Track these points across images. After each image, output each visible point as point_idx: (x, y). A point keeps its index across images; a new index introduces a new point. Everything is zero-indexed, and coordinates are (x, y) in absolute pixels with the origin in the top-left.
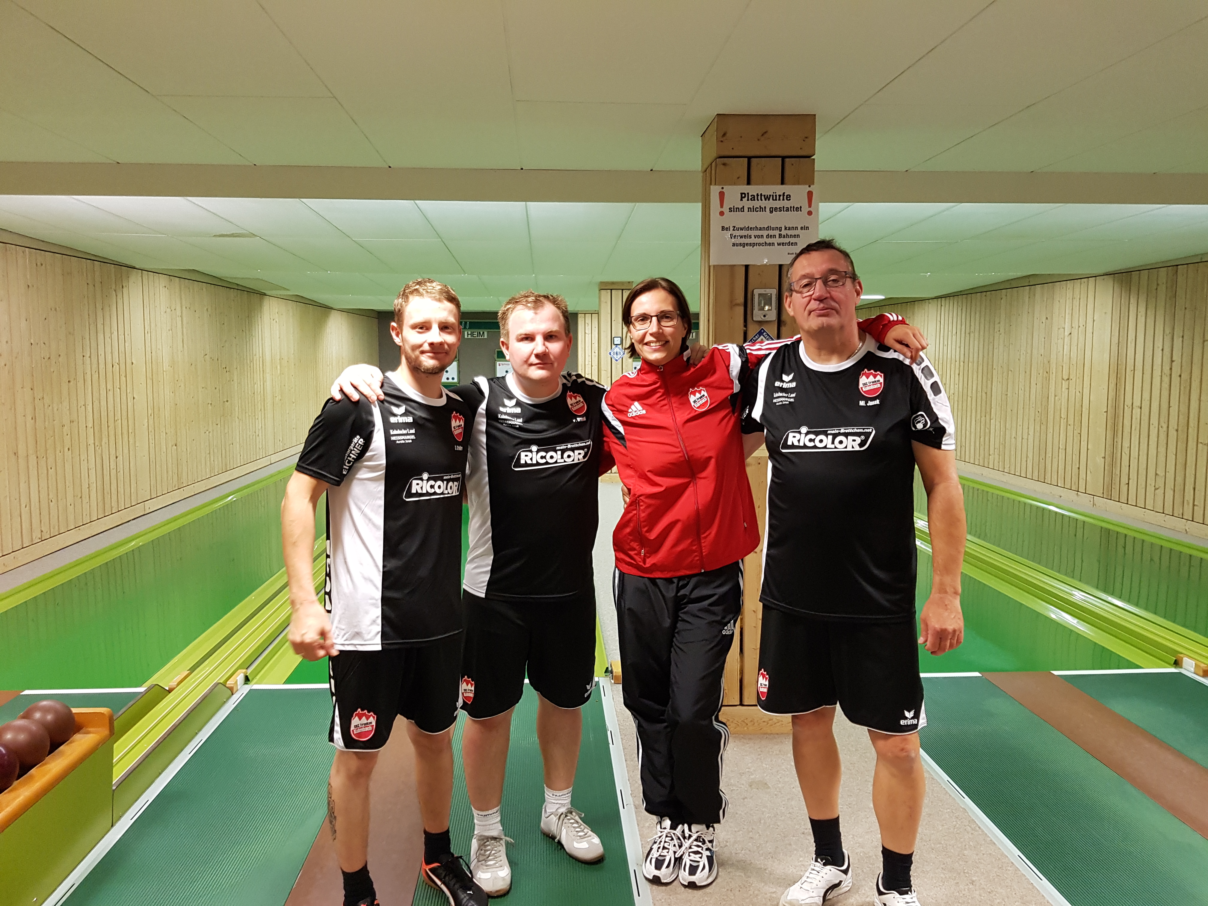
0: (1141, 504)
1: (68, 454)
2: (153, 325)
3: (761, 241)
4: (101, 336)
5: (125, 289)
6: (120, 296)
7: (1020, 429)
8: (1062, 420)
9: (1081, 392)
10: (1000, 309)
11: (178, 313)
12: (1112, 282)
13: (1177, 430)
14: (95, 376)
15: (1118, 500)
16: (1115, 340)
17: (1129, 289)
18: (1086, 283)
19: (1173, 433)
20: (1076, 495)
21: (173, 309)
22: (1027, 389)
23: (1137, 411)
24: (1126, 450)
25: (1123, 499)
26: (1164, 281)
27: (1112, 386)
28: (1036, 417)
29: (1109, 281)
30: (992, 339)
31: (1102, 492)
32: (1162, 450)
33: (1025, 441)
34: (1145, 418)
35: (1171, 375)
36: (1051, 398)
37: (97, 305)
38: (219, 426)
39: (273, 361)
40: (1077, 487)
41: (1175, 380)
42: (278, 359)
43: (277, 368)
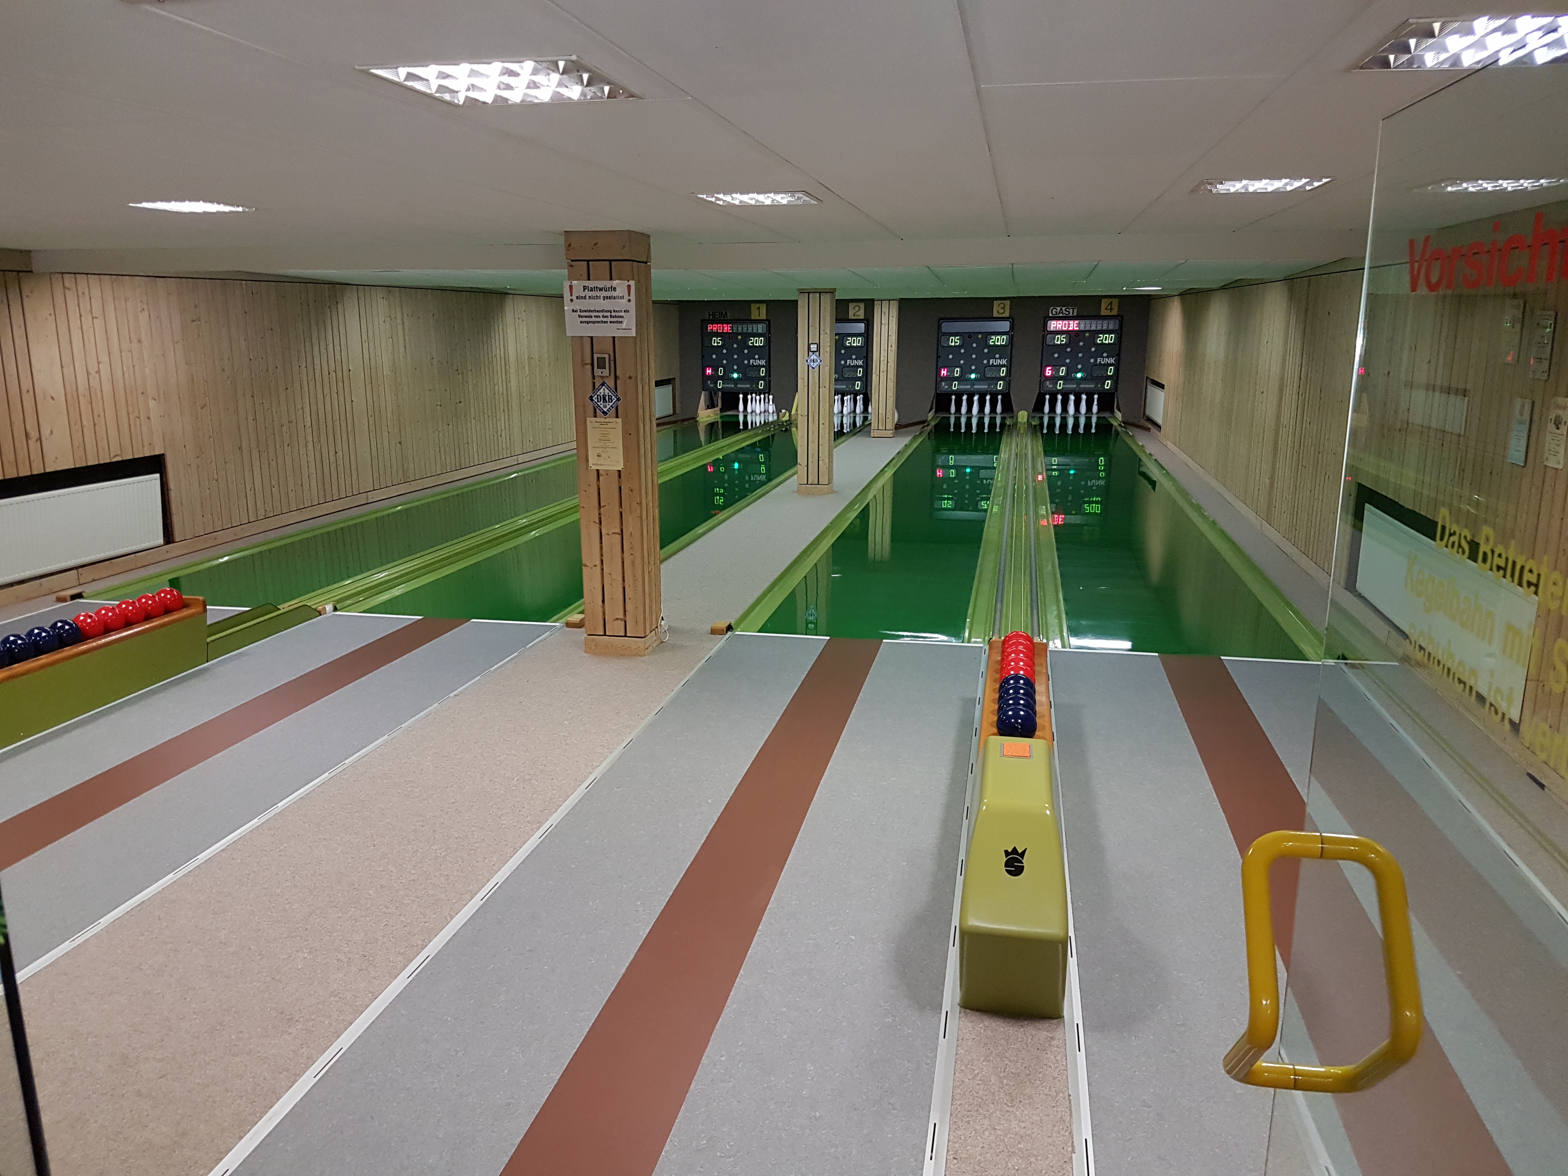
1: (287, 450)
2: (371, 335)
3: (598, 320)
4: (316, 348)
5: (339, 306)
6: (334, 311)
11: (399, 321)
14: (312, 383)
15: (1270, 523)
16: (1282, 352)
17: (1292, 298)
21: (392, 318)
26: (1305, 292)
35: (1299, 393)
37: (312, 322)
38: (451, 426)
39: (519, 361)
42: (526, 357)
43: (524, 368)
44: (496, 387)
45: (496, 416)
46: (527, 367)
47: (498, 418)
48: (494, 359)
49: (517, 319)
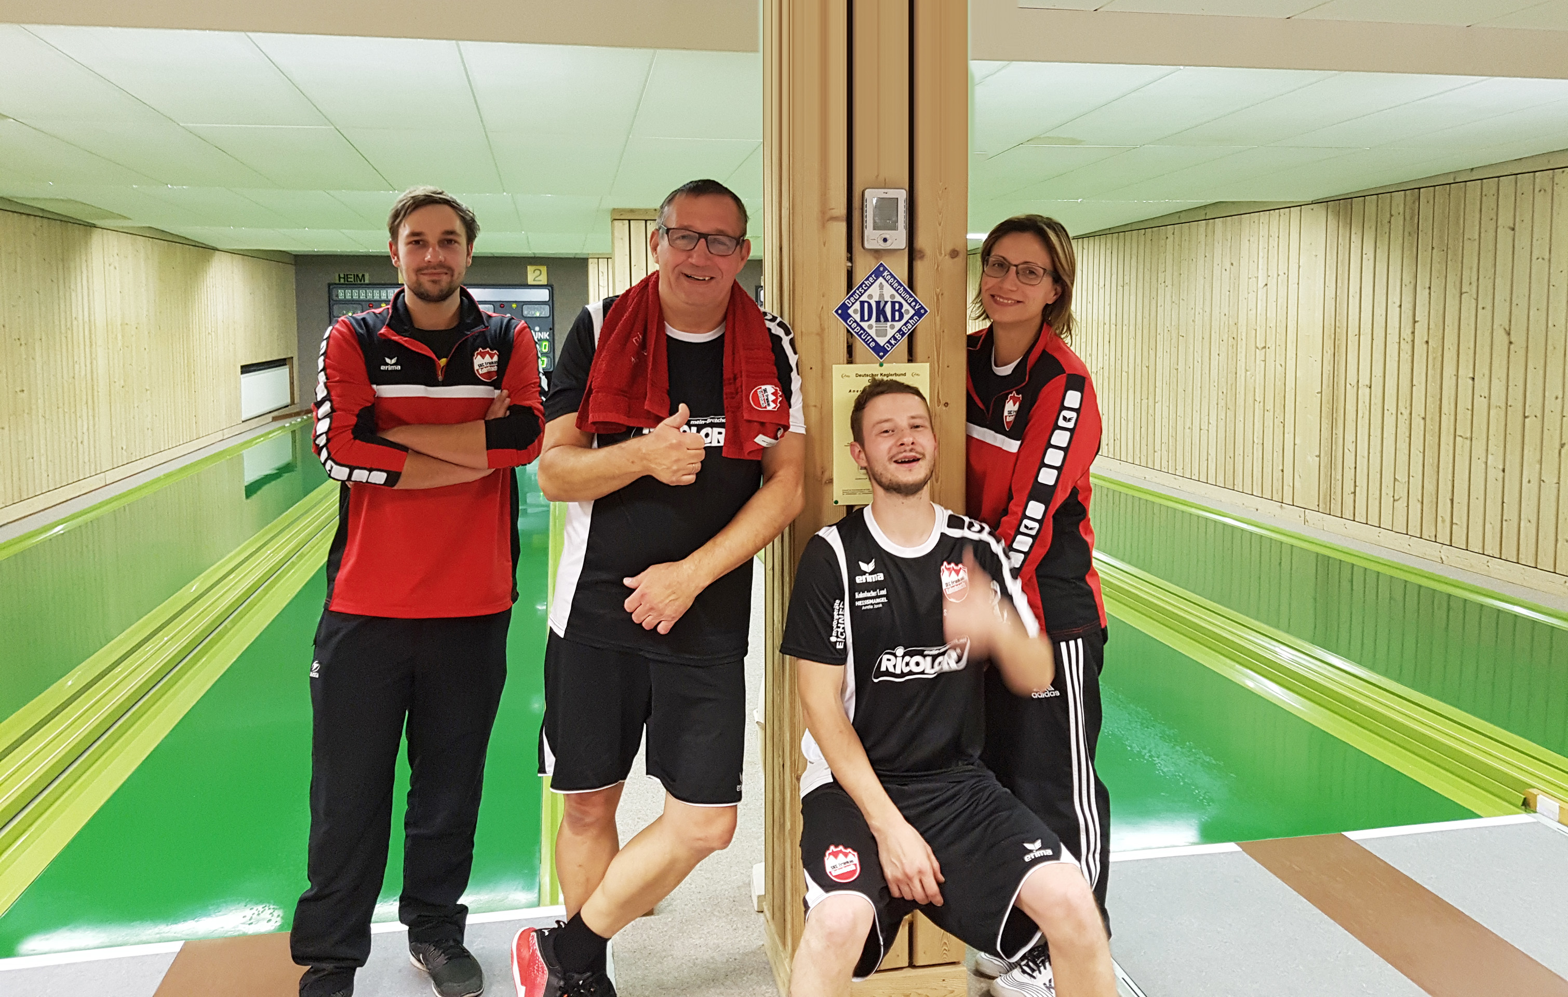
0: (1374, 520)
7: (1196, 416)
8: (1257, 403)
9: (1283, 365)
10: (1165, 252)
12: (1324, 213)
13: (1424, 419)
15: (1340, 516)
16: (1330, 293)
17: (1349, 221)
18: (1288, 214)
19: (1417, 422)
20: (1279, 509)
22: (1206, 359)
23: (1364, 391)
24: (1350, 446)
25: (1348, 514)
26: (1401, 210)
27: (1328, 357)
28: (1220, 400)
29: (1320, 210)
30: (1155, 293)
31: (1317, 503)
32: (1403, 446)
33: (1204, 432)
34: (1377, 400)
35: (1413, 341)
36: (1241, 372)
39: (110, 327)
40: (1281, 497)
41: (1420, 348)
42: (119, 324)
43: (116, 338)
44: (77, 366)
45: (75, 412)
46: (120, 337)
47: (78, 415)
48: (75, 323)
49: (107, 265)
